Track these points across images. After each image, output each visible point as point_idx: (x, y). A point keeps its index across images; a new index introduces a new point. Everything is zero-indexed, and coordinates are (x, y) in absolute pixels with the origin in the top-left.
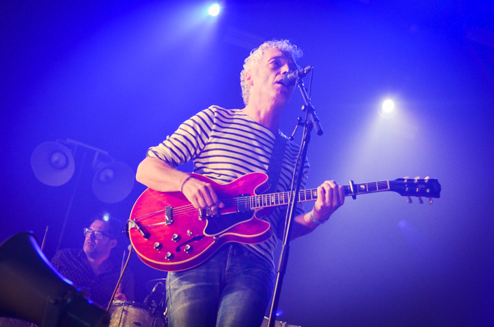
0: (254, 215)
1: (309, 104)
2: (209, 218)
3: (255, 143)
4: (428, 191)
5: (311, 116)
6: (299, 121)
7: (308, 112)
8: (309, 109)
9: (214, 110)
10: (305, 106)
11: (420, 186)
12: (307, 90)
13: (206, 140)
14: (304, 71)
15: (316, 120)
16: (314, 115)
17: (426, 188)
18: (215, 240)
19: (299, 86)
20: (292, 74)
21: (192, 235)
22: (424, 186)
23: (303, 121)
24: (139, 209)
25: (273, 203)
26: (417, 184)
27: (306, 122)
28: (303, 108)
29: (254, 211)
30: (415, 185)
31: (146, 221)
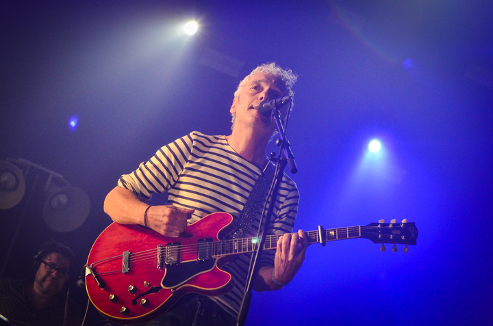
0: (216, 264)
1: (284, 138)
2: (168, 266)
3: (232, 179)
4: (403, 238)
5: (285, 152)
6: (272, 156)
7: (282, 147)
8: (284, 144)
9: (193, 137)
10: (280, 140)
11: (395, 232)
12: (283, 122)
13: (181, 172)
14: (281, 101)
15: (290, 156)
16: (289, 151)
17: (401, 234)
18: (173, 293)
19: (274, 118)
20: (269, 104)
21: (149, 286)
22: (399, 232)
23: (276, 157)
24: (98, 252)
25: (235, 251)
26: (392, 229)
27: (280, 157)
28: (277, 142)
29: (215, 259)
30: (389, 231)
31: (103, 267)
